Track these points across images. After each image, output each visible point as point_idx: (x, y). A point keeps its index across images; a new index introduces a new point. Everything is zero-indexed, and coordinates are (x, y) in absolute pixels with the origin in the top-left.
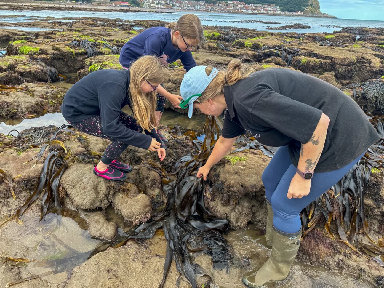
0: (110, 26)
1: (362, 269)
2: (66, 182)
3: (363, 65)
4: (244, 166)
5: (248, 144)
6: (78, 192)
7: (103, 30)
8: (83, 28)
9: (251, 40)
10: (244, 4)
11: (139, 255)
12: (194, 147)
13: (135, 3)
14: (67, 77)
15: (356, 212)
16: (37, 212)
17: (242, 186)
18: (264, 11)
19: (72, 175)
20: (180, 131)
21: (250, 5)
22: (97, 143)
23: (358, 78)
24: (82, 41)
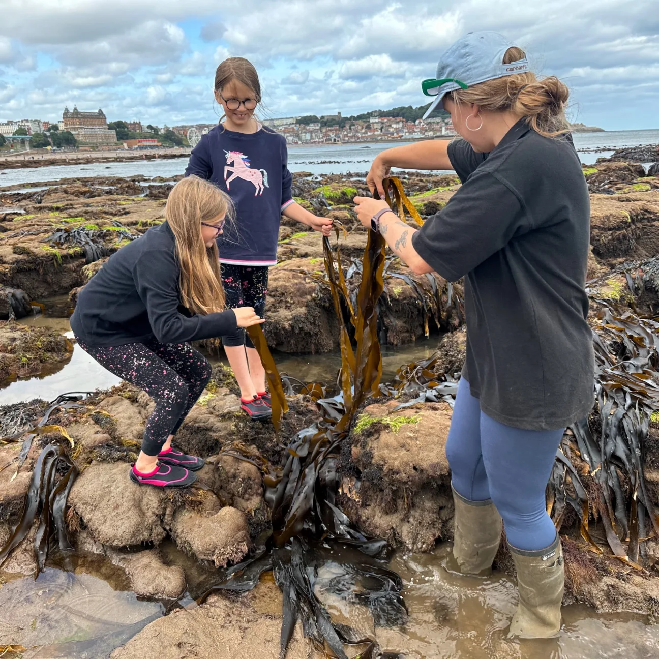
0: (122, 191)
1: (651, 598)
2: (81, 499)
3: (649, 224)
4: (417, 431)
5: (421, 394)
6: (105, 516)
7: (110, 203)
8: (66, 203)
9: (421, 196)
10: (403, 121)
11: (234, 618)
12: (321, 412)
13: (171, 140)
14: (46, 305)
15: (635, 498)
16: (27, 563)
17: (415, 468)
18: (448, 131)
19: (90, 486)
20: (291, 387)
21: (417, 122)
22: (132, 423)
23: (644, 252)
24: (73, 231)
